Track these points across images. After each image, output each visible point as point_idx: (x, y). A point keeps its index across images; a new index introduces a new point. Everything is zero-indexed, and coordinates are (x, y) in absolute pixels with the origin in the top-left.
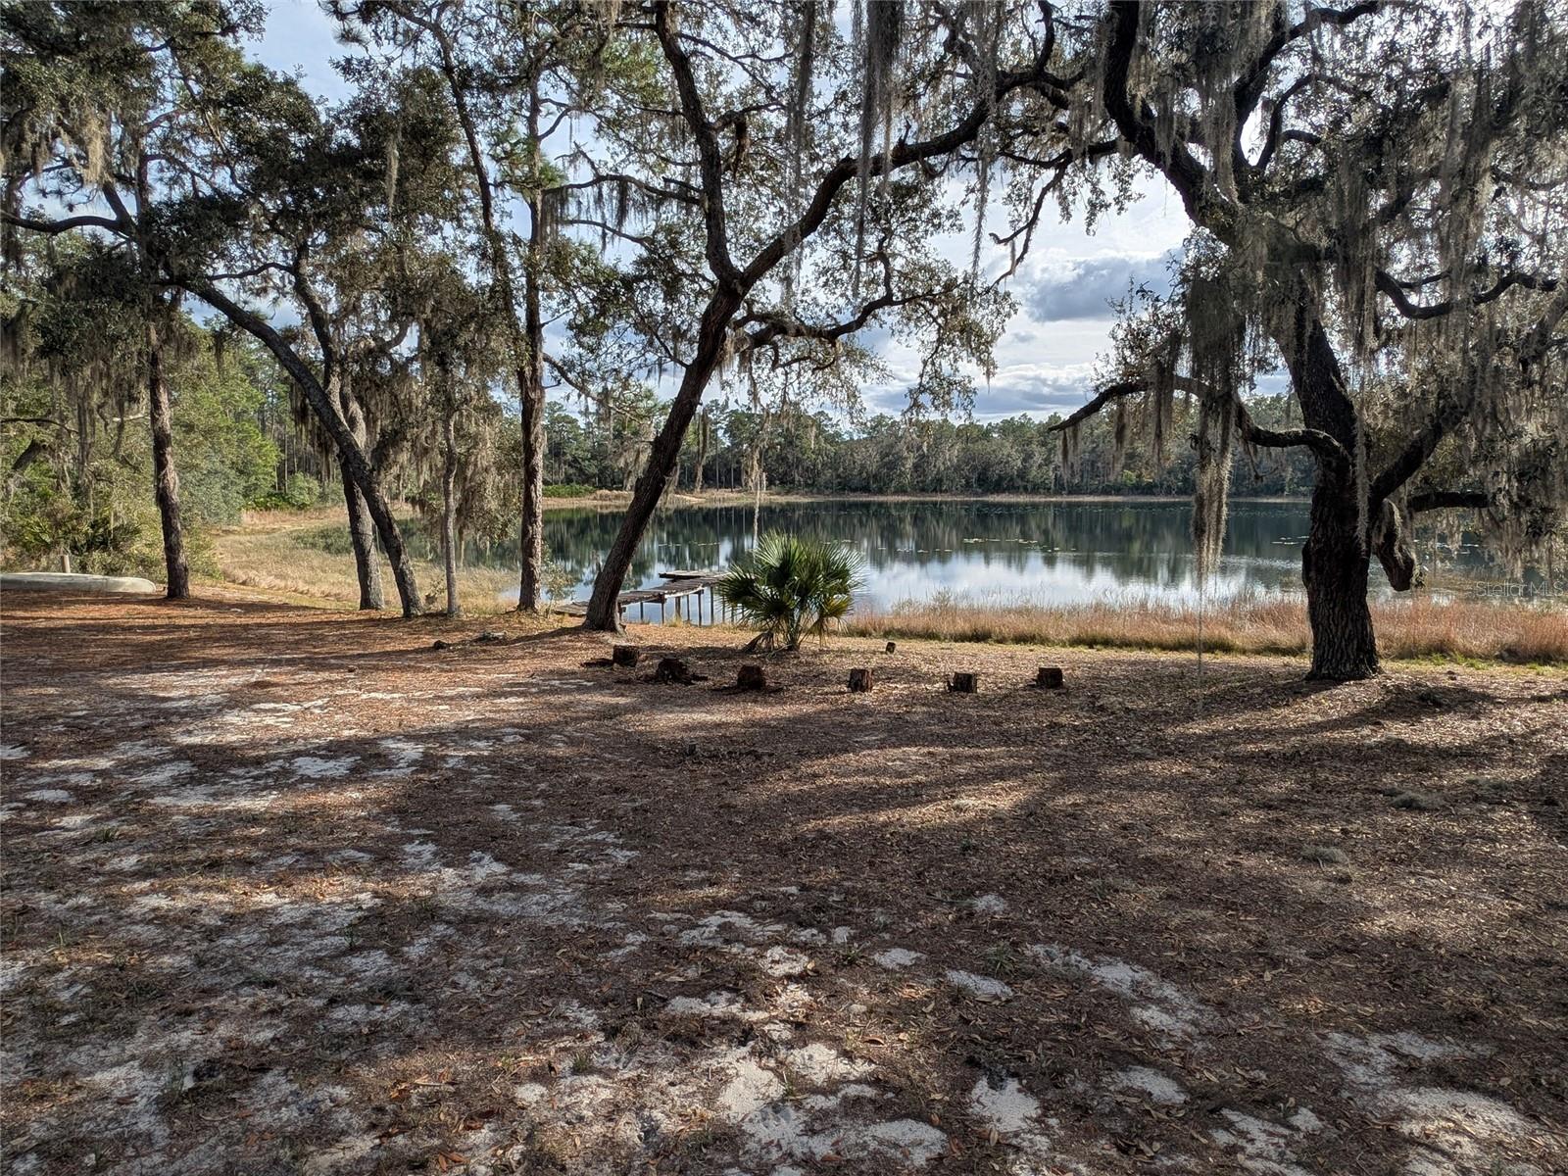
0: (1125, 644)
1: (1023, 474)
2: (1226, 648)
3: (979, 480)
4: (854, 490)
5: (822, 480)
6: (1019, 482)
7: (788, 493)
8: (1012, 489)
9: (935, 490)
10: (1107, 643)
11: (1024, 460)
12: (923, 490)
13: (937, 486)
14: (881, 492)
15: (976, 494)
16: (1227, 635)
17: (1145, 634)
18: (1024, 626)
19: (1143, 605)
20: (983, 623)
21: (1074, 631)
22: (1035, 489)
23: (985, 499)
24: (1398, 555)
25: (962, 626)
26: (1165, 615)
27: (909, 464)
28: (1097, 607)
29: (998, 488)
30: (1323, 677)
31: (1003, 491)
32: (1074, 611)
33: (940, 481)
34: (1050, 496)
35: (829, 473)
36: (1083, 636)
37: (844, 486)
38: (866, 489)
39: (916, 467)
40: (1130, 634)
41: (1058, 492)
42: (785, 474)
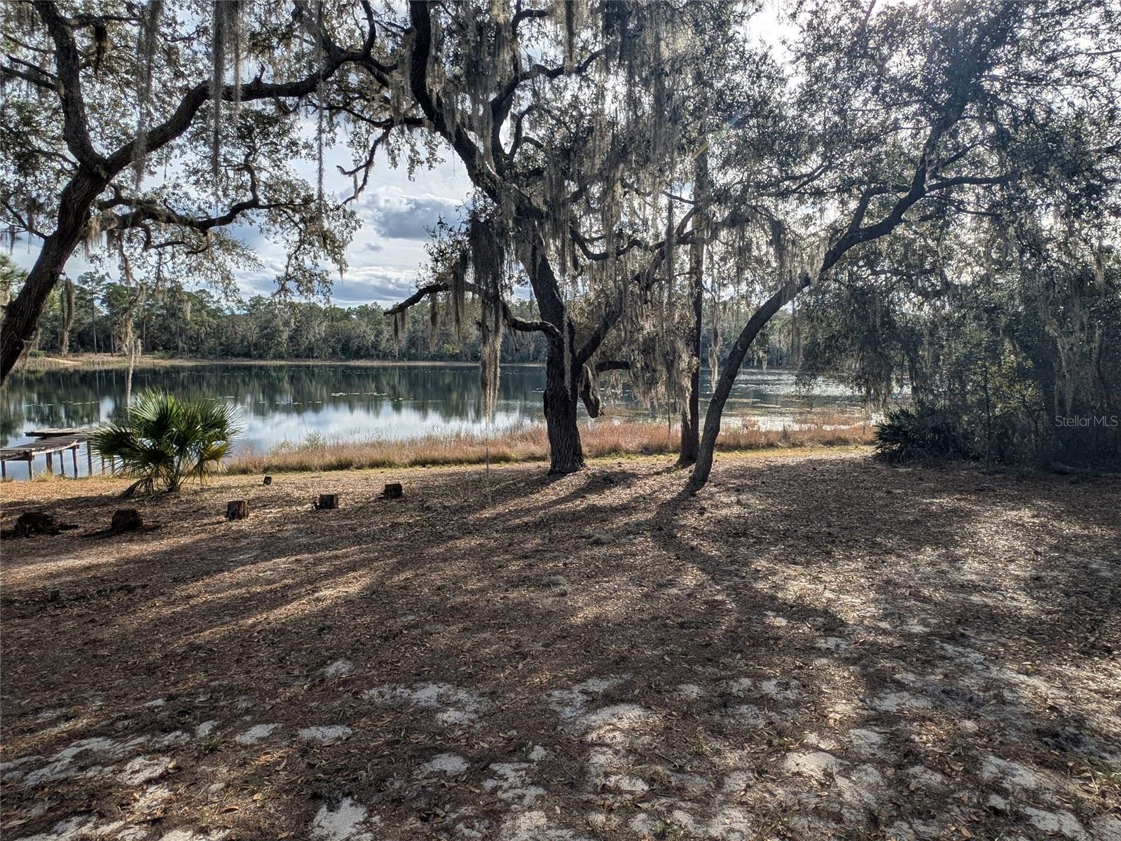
0: (446, 462)
1: (375, 345)
2: (506, 459)
3: (342, 349)
4: (237, 356)
5: (206, 346)
6: (374, 352)
7: (172, 357)
8: (368, 356)
9: (308, 357)
10: (435, 462)
11: (376, 336)
12: (297, 356)
13: (310, 353)
14: (261, 357)
15: (341, 360)
16: (507, 450)
17: (458, 454)
18: (377, 455)
19: (458, 435)
20: (346, 455)
21: (413, 456)
22: (385, 357)
23: (348, 363)
24: (592, 397)
25: (330, 458)
26: (471, 441)
27: (285, 336)
28: (429, 438)
29: (357, 355)
30: (556, 473)
31: (362, 358)
32: (413, 442)
33: (311, 350)
34: (396, 361)
35: (212, 342)
36: (419, 459)
37: (227, 352)
38: (247, 355)
39: (291, 338)
40: (449, 455)
41: (401, 359)
42: (169, 341)
